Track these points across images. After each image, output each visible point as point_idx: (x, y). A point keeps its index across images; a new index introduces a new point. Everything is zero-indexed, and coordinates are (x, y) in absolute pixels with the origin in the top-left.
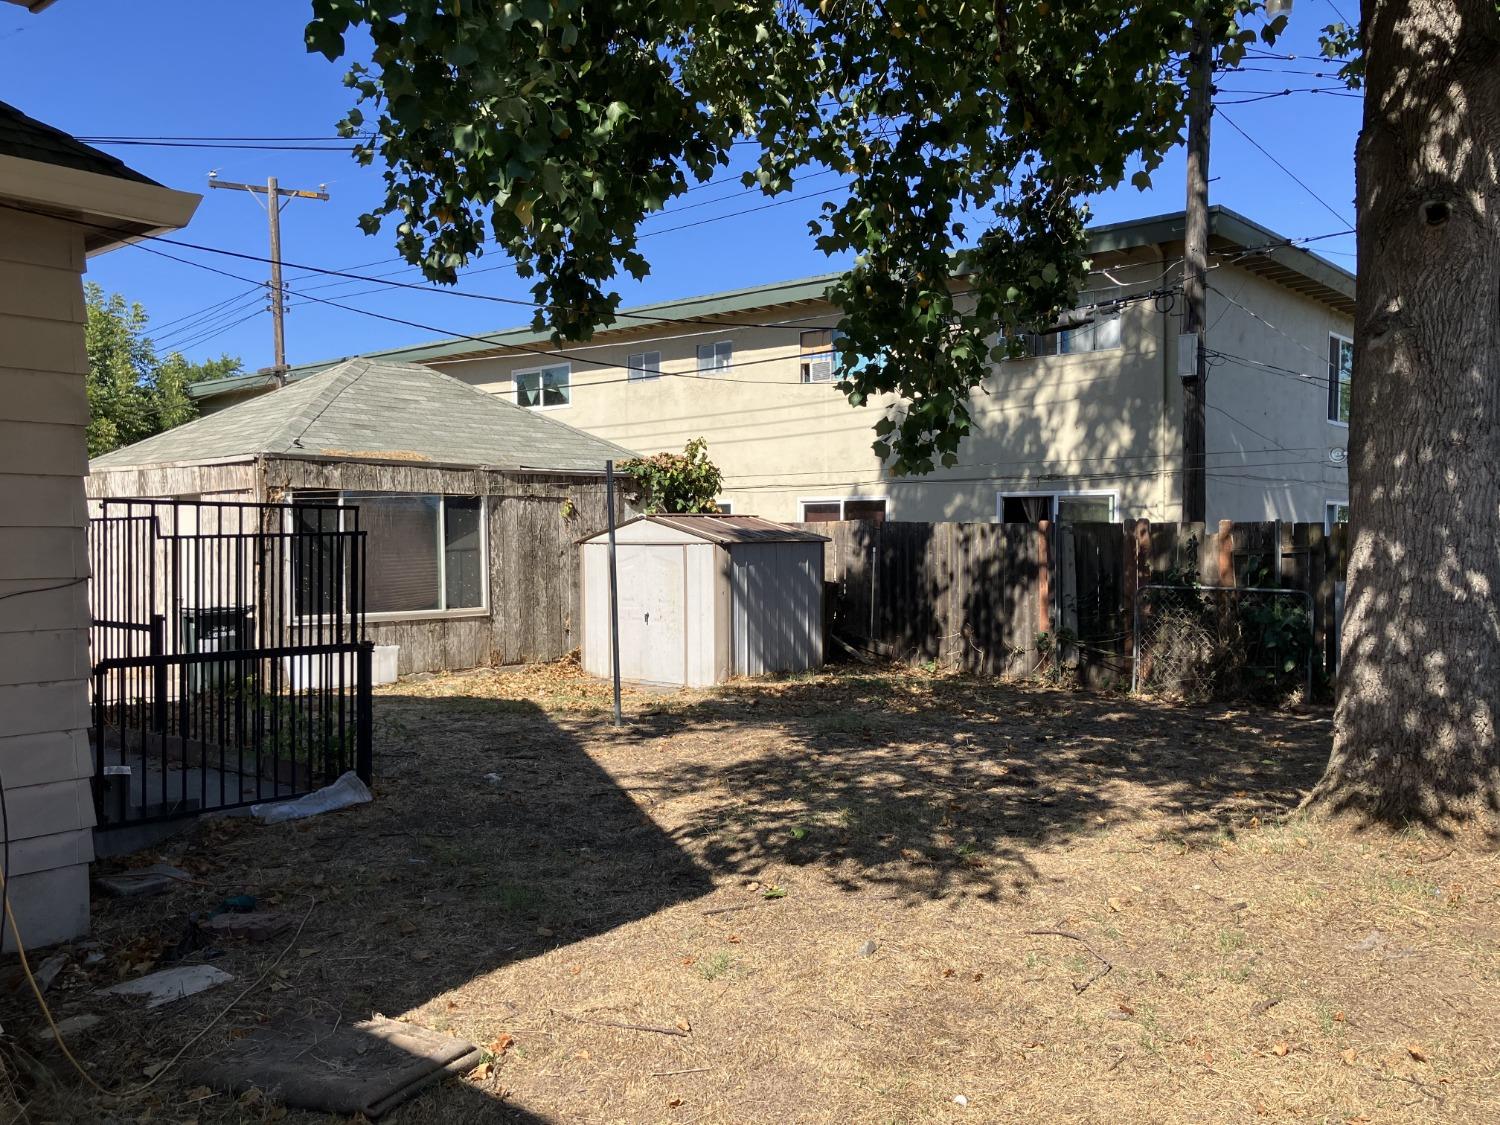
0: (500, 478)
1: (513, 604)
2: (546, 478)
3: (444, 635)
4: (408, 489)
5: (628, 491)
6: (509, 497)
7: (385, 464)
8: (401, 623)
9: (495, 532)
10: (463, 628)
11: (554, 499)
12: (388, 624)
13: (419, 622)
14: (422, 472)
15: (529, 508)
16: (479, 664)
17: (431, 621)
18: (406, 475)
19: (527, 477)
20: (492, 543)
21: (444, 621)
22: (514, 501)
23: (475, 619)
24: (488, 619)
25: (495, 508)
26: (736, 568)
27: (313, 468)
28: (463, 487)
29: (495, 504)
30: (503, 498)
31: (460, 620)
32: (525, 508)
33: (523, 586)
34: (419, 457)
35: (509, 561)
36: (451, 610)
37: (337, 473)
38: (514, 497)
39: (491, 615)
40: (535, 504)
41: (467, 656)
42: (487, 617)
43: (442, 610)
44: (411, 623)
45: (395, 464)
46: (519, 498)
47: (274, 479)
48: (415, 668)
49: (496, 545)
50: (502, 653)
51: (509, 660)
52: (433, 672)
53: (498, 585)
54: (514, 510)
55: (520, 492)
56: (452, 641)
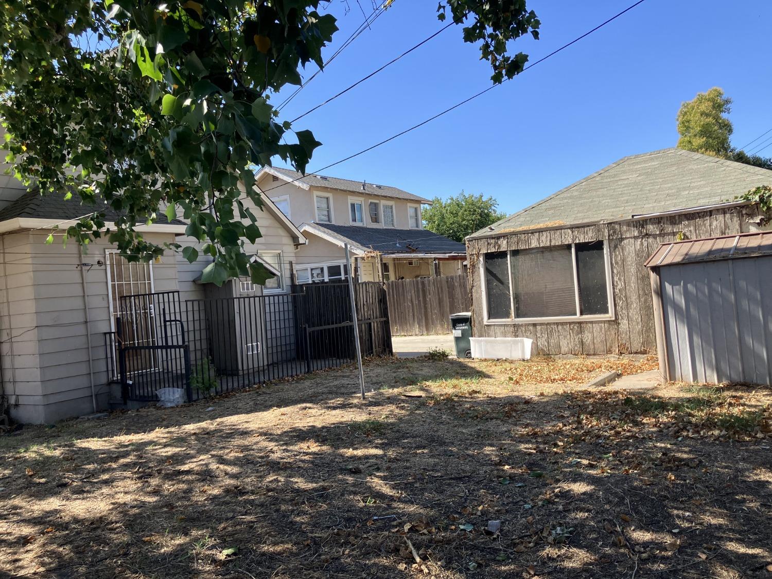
0: (617, 227)
1: (635, 311)
2: (658, 220)
3: (581, 331)
4: (548, 244)
5: (751, 215)
6: (626, 238)
7: (533, 232)
8: (548, 324)
9: (617, 263)
10: (596, 327)
11: (668, 234)
12: (541, 324)
13: (563, 324)
14: (558, 232)
15: (645, 244)
16: (609, 351)
17: (570, 323)
18: (547, 237)
19: (641, 223)
20: (615, 271)
21: (580, 323)
22: (632, 241)
23: (604, 322)
24: (616, 322)
25: (616, 247)
27: (493, 241)
28: (588, 237)
29: (617, 242)
30: (622, 239)
31: (592, 322)
32: (642, 244)
33: (642, 300)
34: (550, 224)
35: (629, 282)
37: (505, 242)
38: (631, 238)
39: (616, 319)
40: (650, 240)
41: (600, 347)
42: (613, 321)
43: (578, 317)
44: (557, 324)
45: (540, 231)
46: (635, 238)
47: (473, 250)
48: (562, 352)
49: (618, 273)
50: (628, 345)
51: (634, 350)
52: (575, 354)
53: (620, 299)
54: (631, 246)
55: (636, 234)
56: (587, 337)
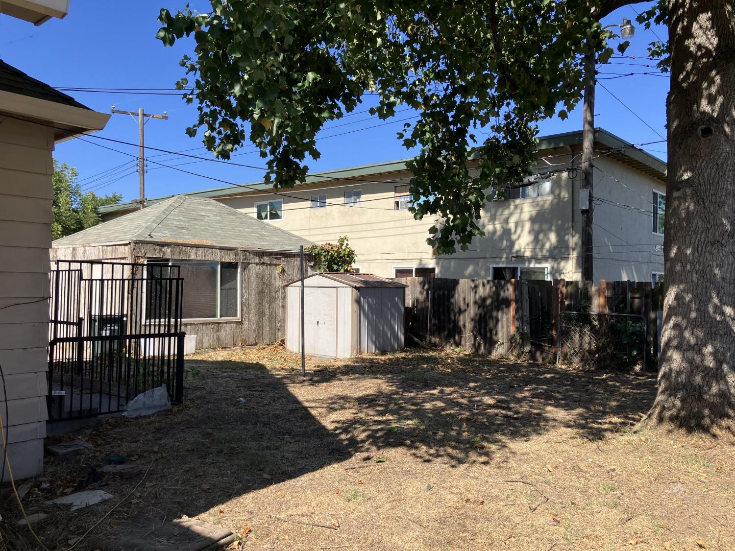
0: (248, 254)
1: (253, 316)
2: (270, 254)
3: (218, 331)
4: (203, 259)
5: (310, 261)
6: (252, 263)
7: (192, 246)
8: (198, 324)
9: (245, 280)
10: (228, 327)
11: (274, 265)
12: (191, 324)
13: (206, 324)
14: (210, 250)
15: (262, 269)
16: (235, 345)
17: (212, 323)
18: (202, 252)
19: (261, 254)
20: (243, 286)
21: (219, 323)
22: (255, 265)
23: (234, 322)
24: (240, 323)
25: (245, 269)
26: (362, 299)
27: (157, 247)
28: (229, 258)
29: (245, 266)
30: (249, 263)
31: (226, 323)
32: (260, 269)
33: (258, 307)
34: (209, 243)
35: (251, 294)
36: (222, 318)
37: (169, 250)
38: (254, 263)
39: (242, 321)
40: (265, 267)
41: (229, 341)
42: (239, 322)
43: (218, 318)
44: (203, 324)
45: (198, 247)
46: (257, 264)
47: (138, 253)
48: (204, 347)
49: (245, 287)
50: (247, 339)
51: (250, 343)
52: (213, 349)
53: (245, 306)
54: (254, 269)
55: (257, 261)
56: (222, 334)
